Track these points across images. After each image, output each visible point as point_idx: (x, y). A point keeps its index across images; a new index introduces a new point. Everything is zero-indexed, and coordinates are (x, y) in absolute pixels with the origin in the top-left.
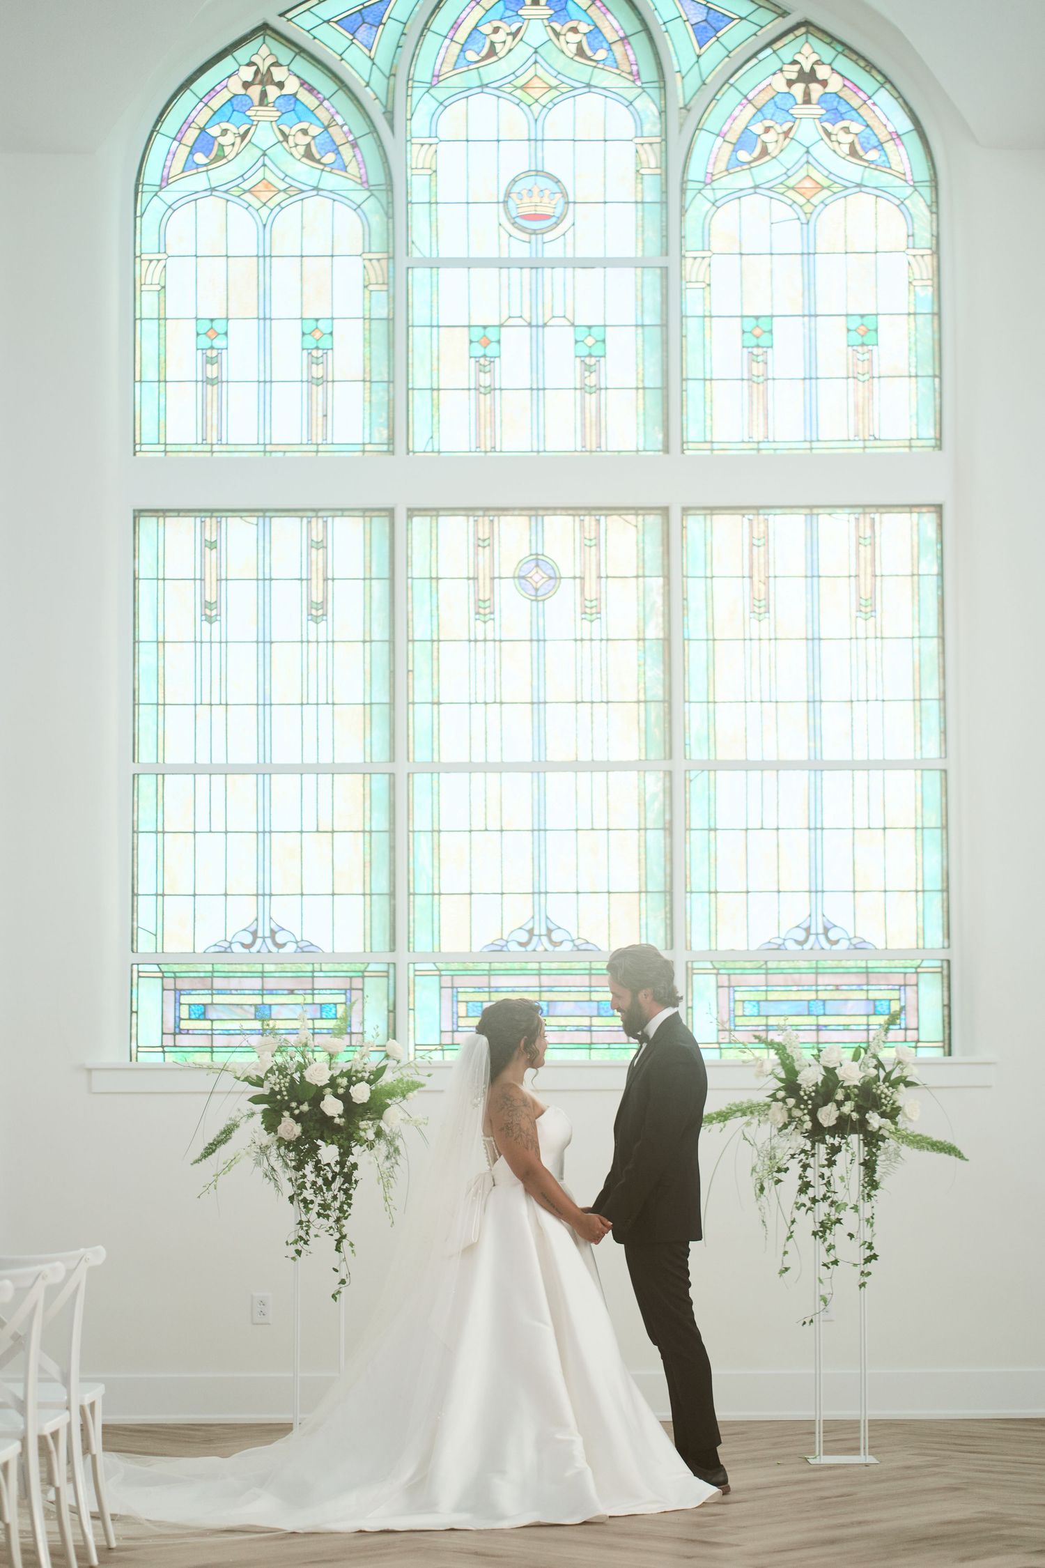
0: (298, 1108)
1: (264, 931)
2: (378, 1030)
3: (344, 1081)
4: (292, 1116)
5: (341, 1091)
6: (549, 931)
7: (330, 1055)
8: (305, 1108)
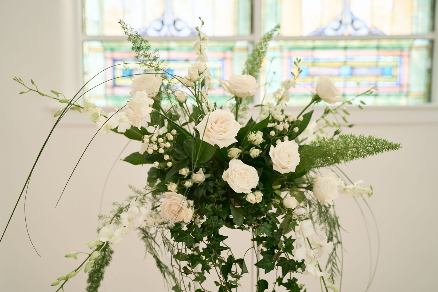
0: (189, 177)
1: (169, 21)
2: (299, 64)
3: (257, 137)
4: (181, 190)
5: (255, 153)
6: (353, 22)
7: (236, 98)
8: (200, 177)
